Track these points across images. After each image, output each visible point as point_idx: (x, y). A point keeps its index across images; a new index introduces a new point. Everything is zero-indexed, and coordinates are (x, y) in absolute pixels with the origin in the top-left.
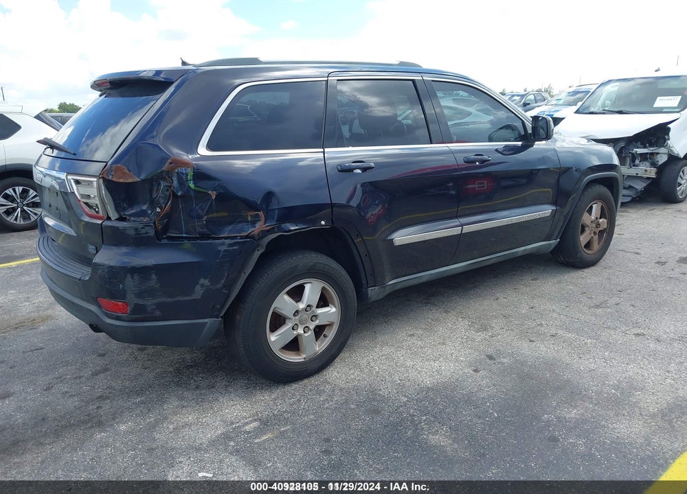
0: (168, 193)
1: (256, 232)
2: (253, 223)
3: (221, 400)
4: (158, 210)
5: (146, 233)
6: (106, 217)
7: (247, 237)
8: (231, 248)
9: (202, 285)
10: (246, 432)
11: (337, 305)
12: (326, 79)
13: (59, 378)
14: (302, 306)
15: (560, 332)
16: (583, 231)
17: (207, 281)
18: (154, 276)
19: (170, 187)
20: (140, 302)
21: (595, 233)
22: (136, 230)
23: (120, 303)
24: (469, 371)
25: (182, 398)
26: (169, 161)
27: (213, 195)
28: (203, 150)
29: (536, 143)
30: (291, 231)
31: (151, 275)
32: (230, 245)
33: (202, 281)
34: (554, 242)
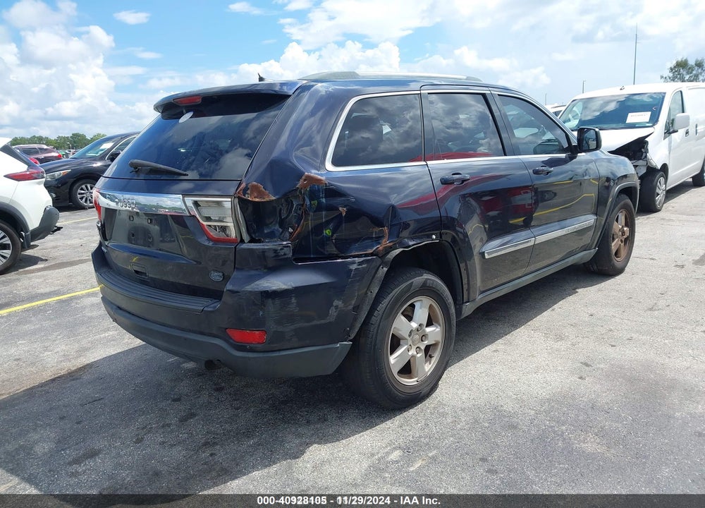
0: (300, 212)
1: (381, 248)
2: (378, 239)
3: (344, 432)
4: (291, 230)
5: (285, 254)
6: (239, 240)
7: (372, 254)
8: (360, 267)
9: (337, 307)
10: (393, 462)
11: (441, 324)
12: (419, 92)
13: (143, 429)
14: (414, 325)
15: (635, 336)
16: (613, 239)
17: (341, 303)
18: (294, 300)
19: (302, 205)
20: (280, 329)
21: (621, 241)
22: (275, 251)
23: (257, 332)
24: (575, 378)
25: (299, 436)
26: (303, 177)
27: (343, 210)
28: (329, 166)
29: (579, 154)
30: (410, 246)
31: (291, 299)
32: (360, 263)
33: (336, 303)
34: (593, 251)
